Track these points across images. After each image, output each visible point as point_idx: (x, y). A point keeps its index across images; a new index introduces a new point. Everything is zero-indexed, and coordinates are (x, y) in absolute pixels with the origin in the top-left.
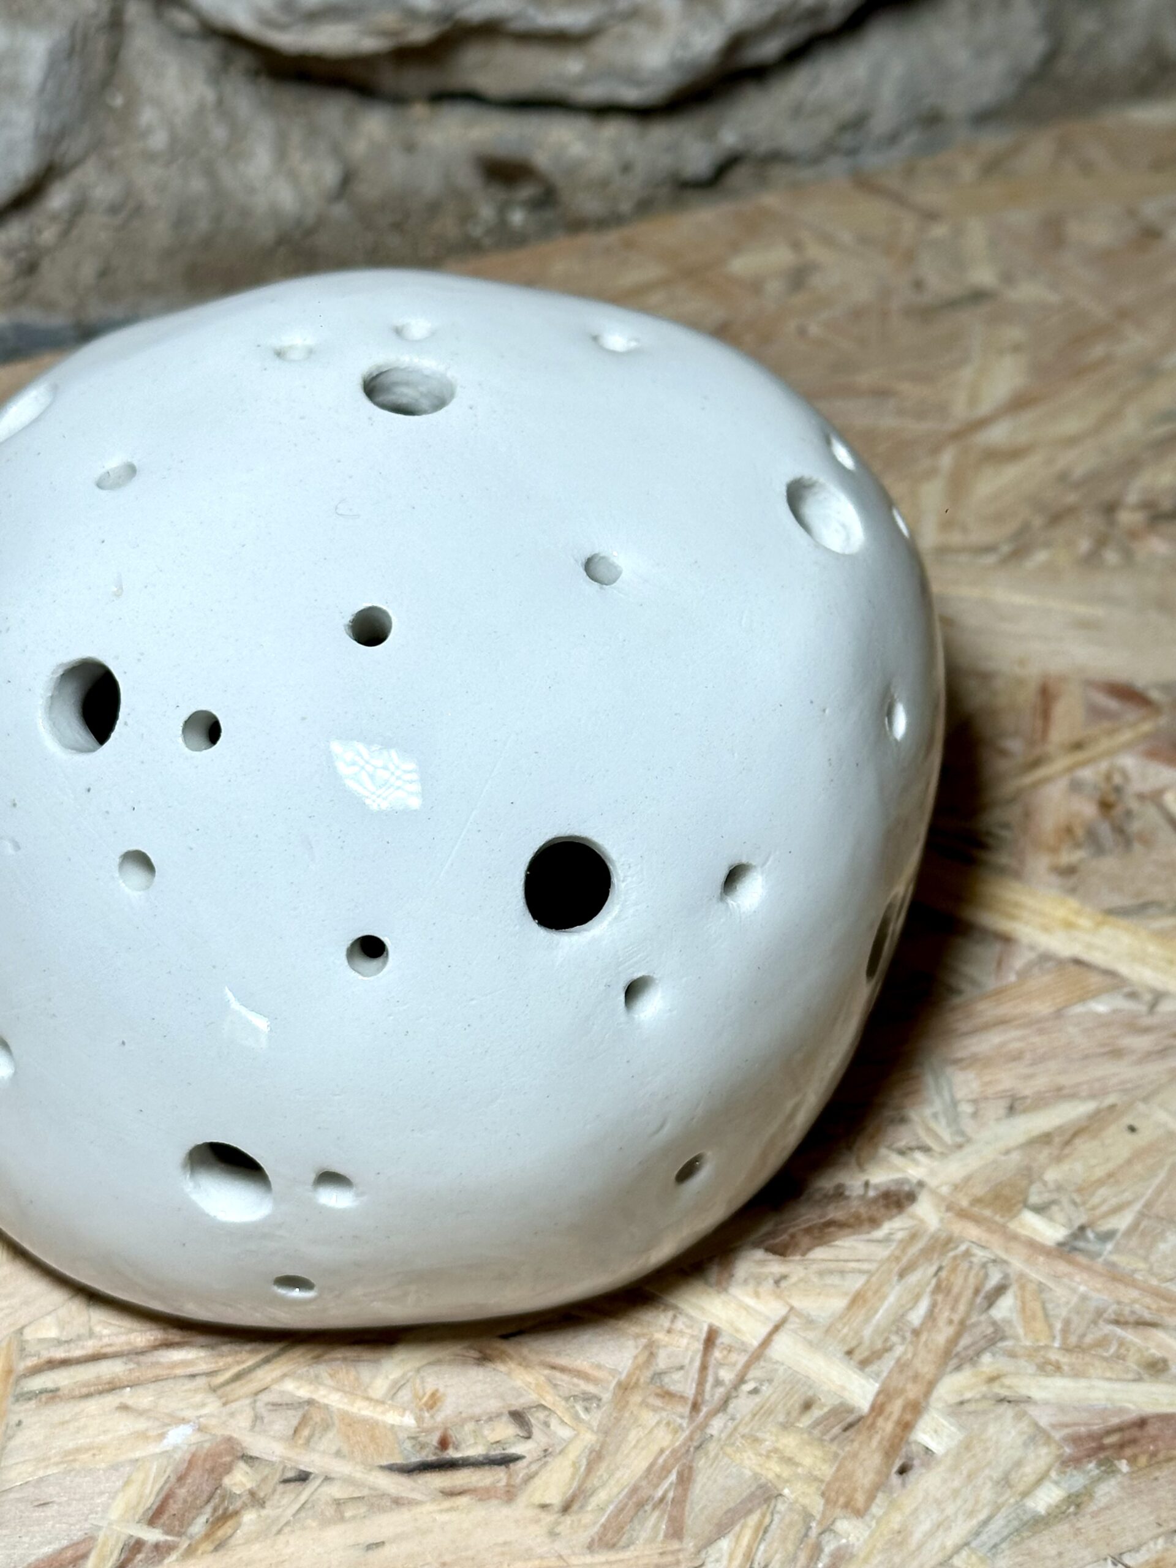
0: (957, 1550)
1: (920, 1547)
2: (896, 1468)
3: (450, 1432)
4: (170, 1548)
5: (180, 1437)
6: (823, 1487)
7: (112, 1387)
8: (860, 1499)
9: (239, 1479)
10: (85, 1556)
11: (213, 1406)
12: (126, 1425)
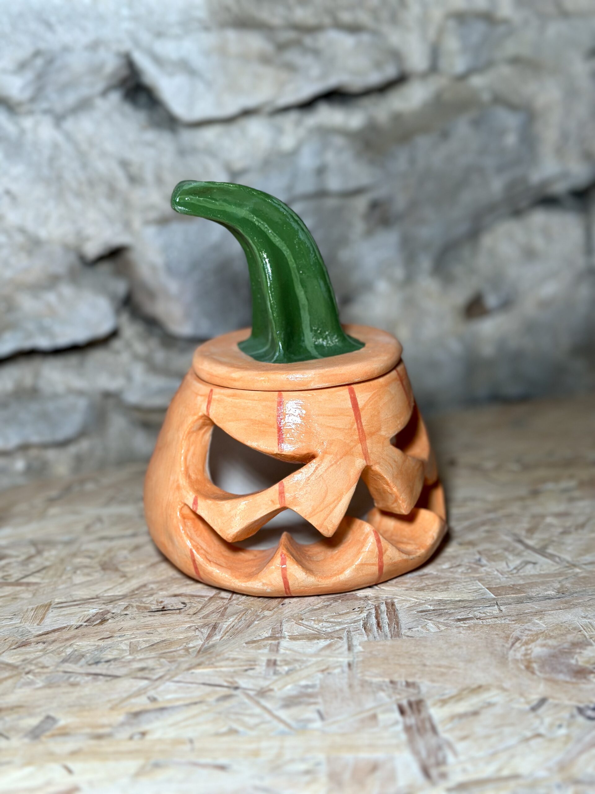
0: (295, 614)
1: (286, 614)
2: (282, 604)
3: (165, 606)
4: (89, 625)
5: (94, 611)
6: (261, 608)
7: (77, 605)
8: (271, 608)
9: (108, 616)
10: (66, 628)
11: (103, 606)
12: (80, 610)
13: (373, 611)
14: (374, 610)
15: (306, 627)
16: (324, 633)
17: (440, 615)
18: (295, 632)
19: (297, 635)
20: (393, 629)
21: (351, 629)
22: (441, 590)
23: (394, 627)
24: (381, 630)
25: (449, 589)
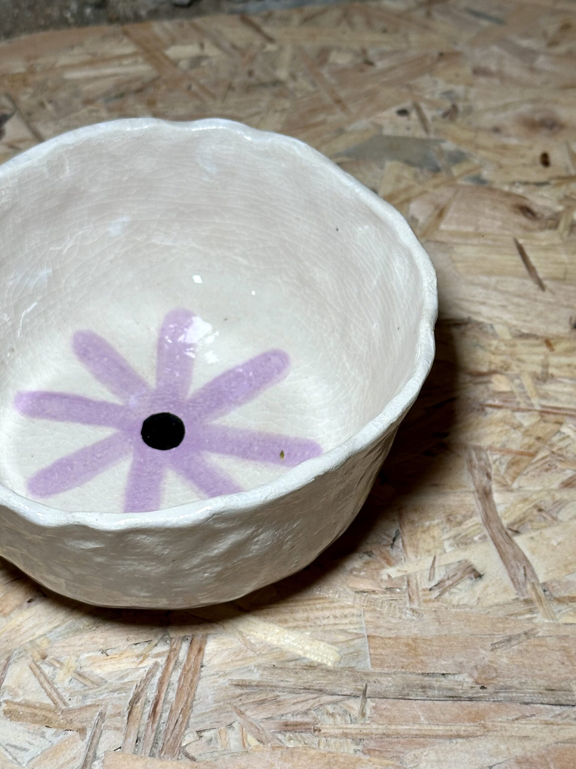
13: (162, 661)
14: (164, 659)
15: (41, 684)
16: (64, 707)
17: (262, 702)
18: (20, 692)
19: (19, 704)
20: (172, 728)
21: (110, 710)
22: (295, 624)
23: (177, 721)
24: (153, 722)
25: (308, 624)
